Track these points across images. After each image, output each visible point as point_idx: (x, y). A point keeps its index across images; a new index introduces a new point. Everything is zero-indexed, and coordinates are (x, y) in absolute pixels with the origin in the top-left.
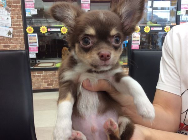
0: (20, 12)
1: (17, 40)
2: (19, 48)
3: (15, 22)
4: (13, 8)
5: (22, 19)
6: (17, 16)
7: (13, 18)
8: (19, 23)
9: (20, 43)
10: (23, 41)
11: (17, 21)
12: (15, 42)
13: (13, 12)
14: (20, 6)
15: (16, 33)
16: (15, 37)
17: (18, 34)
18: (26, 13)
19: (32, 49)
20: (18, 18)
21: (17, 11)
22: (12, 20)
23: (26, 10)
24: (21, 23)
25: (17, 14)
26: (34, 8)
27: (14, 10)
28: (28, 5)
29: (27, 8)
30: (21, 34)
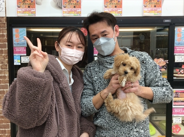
0: (6, 59)
5: (8, 69)
8: (3, 75)
11: (1, 72)
14: (7, 52)
17: (2, 90)
18: (15, 60)
20: (3, 68)
21: (1, 58)
23: (14, 57)
24: (7, 75)
25: (2, 63)
26: (26, 54)
28: (17, 50)
29: (17, 55)
30: (5, 90)
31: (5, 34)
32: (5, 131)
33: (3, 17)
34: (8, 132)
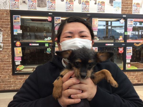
0: (10, 32)
1: (6, 51)
2: (7, 58)
3: (6, 39)
4: (5, 29)
5: (11, 37)
6: (7, 34)
7: (4, 36)
8: (8, 40)
9: (8, 54)
10: (11, 53)
11: (7, 38)
12: (4, 53)
13: (4, 31)
14: (10, 27)
15: (6, 46)
16: (5, 49)
17: (7, 47)
18: (14, 32)
19: (17, 58)
20: (8, 36)
21: (7, 31)
22: (3, 37)
23: (14, 30)
24: (10, 40)
25: (7, 33)
26: (20, 29)
27: (5, 30)
28: (15, 27)
29: (15, 29)
30: (9, 47)
31: (9, 18)
32: (9, 69)
33: (8, 10)
34: (10, 69)
